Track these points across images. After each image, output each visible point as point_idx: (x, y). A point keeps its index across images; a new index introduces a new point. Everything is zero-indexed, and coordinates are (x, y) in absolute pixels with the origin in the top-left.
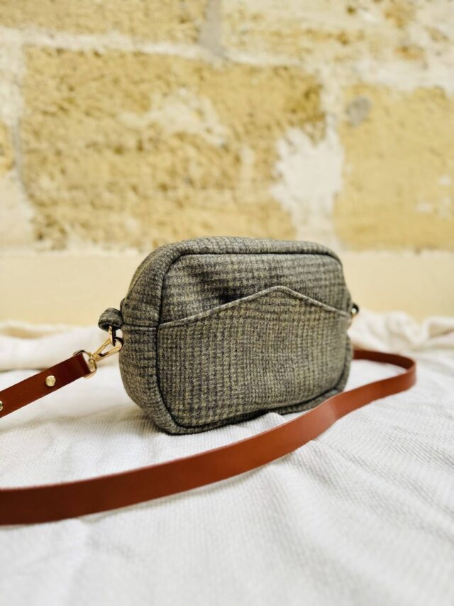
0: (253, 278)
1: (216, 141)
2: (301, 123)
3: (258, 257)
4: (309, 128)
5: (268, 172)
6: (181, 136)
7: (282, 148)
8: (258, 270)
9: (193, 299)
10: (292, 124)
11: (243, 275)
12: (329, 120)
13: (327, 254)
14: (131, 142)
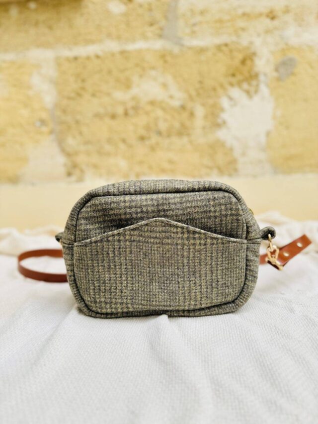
0: (142, 212)
1: (176, 103)
2: (239, 84)
3: (149, 196)
4: (245, 86)
5: (215, 121)
6: (152, 103)
7: (225, 102)
8: (146, 206)
9: (96, 227)
10: (232, 85)
11: (133, 210)
12: (262, 78)
13: (220, 190)
14: (120, 111)
